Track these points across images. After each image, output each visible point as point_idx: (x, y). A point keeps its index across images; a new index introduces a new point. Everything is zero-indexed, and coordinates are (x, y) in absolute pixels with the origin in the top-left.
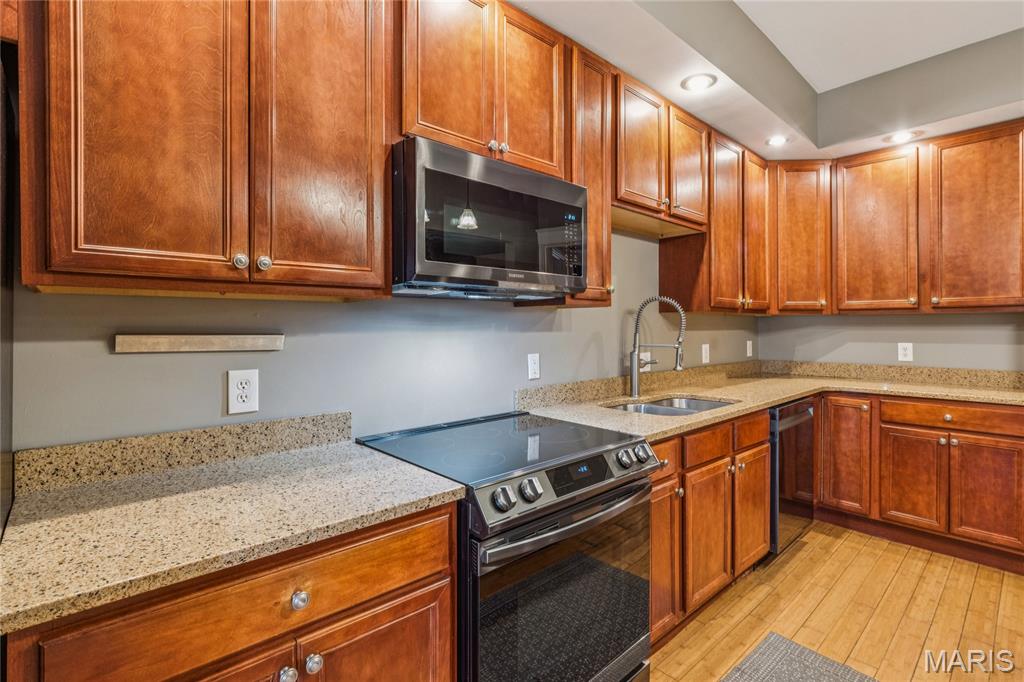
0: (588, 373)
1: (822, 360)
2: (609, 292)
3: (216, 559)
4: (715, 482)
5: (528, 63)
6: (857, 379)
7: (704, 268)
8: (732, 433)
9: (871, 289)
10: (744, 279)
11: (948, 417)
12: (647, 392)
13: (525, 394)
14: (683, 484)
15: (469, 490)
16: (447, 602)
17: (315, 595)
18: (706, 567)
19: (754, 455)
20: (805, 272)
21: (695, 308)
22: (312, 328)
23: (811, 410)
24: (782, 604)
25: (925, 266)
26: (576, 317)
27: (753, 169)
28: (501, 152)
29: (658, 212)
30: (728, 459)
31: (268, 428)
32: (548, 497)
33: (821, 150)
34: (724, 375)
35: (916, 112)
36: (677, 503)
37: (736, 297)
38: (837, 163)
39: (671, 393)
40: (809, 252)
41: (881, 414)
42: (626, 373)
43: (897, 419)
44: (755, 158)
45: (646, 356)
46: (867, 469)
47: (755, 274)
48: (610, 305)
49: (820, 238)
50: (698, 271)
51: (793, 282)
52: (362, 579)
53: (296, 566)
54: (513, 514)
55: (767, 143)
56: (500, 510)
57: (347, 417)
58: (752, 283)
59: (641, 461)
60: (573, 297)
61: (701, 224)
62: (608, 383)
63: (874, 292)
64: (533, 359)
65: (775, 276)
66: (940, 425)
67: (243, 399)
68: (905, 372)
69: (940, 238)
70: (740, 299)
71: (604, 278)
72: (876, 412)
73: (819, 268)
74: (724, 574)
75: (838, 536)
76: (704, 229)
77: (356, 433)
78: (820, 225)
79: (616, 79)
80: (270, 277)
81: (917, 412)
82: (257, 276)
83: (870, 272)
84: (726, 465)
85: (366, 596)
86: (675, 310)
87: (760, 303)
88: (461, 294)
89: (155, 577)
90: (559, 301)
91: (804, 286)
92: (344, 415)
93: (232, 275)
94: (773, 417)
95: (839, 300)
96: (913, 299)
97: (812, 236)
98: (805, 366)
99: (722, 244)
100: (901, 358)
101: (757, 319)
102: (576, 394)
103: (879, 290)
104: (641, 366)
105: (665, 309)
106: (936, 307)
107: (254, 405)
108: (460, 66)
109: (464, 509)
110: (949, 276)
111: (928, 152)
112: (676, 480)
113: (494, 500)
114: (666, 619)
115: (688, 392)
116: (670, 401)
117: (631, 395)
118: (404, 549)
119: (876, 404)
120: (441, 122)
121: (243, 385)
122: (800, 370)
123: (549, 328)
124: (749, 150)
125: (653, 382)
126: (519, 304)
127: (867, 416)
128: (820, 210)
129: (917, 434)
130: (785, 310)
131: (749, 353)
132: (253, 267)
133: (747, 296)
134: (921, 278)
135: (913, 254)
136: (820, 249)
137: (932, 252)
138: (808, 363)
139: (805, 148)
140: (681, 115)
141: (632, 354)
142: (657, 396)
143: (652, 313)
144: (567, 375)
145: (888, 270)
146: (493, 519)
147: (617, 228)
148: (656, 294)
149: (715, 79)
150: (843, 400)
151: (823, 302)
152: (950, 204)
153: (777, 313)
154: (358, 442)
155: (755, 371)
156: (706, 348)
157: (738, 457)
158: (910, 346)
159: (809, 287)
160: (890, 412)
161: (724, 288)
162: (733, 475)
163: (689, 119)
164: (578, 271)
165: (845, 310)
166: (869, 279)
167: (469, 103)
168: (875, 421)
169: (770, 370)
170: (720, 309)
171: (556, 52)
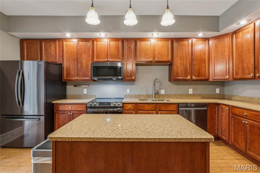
2: (133, 79)
5: (114, 46)
7: (172, 71)
9: (241, 72)
10: (192, 72)
11: (245, 114)
13: (126, 95)
14: (137, 112)
19: (167, 113)
25: (256, 64)
28: (108, 60)
30: (154, 111)
33: (220, 32)
38: (233, 33)
44: (199, 40)
47: (199, 70)
52: (76, 108)
59: (118, 105)
61: (169, 62)
62: (148, 95)
63: (242, 73)
64: (128, 90)
67: (85, 92)
70: (189, 77)
71: (132, 76)
72: (230, 111)
76: (171, 62)
79: (136, 40)
81: (239, 112)
83: (241, 67)
87: (201, 78)
92: (95, 95)
96: (252, 75)
99: (179, 65)
102: (138, 96)
108: (102, 51)
113: (89, 104)
117: (153, 98)
119: (230, 108)
120: (99, 59)
124: (196, 38)
127: (228, 112)
129: (239, 119)
131: (217, 92)
135: (252, 59)
137: (258, 59)
138: (236, 96)
141: (153, 90)
145: (246, 66)
150: (223, 106)
154: (96, 98)
156: (191, 90)
157: (159, 112)
160: (234, 111)
161: (180, 75)
163: (160, 40)
164: (121, 76)
165: (235, 79)
166: (241, 69)
167: (103, 55)
168: (231, 115)
169: (227, 98)
170: (176, 80)
171: (120, 42)
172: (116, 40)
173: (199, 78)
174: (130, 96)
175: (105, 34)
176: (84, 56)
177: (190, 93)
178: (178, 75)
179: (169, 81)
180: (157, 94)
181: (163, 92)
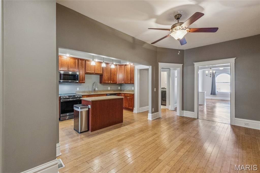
7: (103, 78)
9: (127, 81)
15: (60, 96)
21: (102, 83)
32: (68, 97)
38: (125, 65)
47: (113, 79)
56: (63, 97)
59: (80, 96)
61: (101, 74)
71: (83, 80)
79: (85, 61)
81: (127, 95)
83: (127, 79)
91: (121, 80)
96: (130, 82)
99: (105, 76)
100: (133, 89)
110: (132, 80)
117: (93, 93)
123: (80, 85)
133: (111, 81)
135: (130, 77)
150: (122, 94)
155: (120, 91)
164: (78, 80)
165: (125, 83)
168: (124, 96)
169: (123, 91)
170: (104, 83)
171: (76, 60)
172: (75, 59)
173: (114, 82)
174: (79, 92)
177: (109, 89)
178: (105, 81)
179: (100, 83)
180: (95, 90)
181: (96, 89)
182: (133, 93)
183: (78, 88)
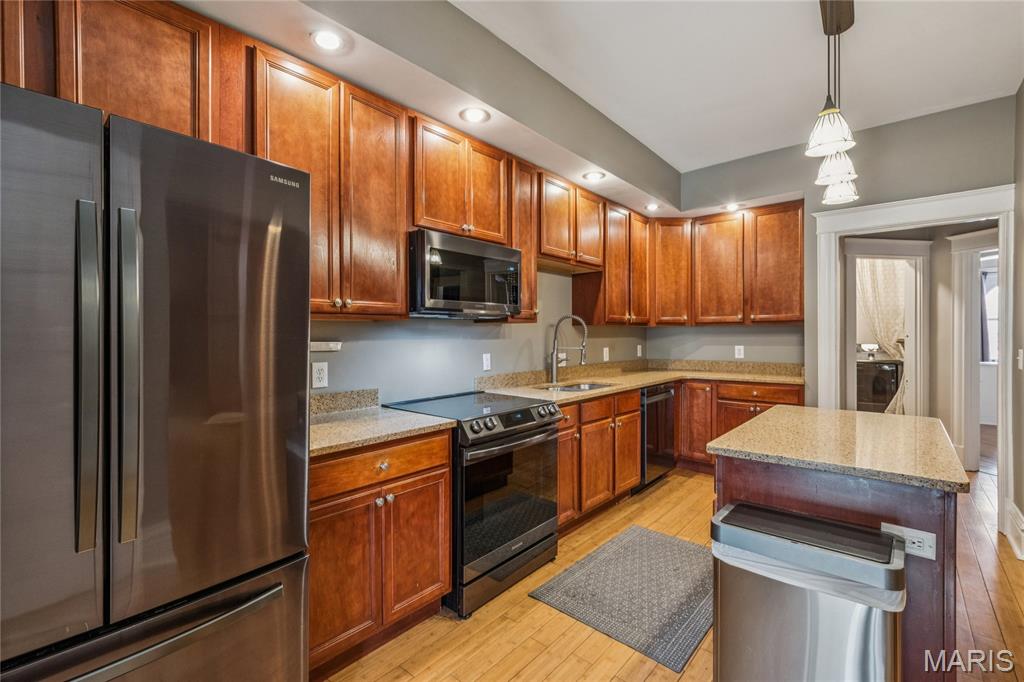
0: (523, 366)
1: (688, 358)
2: (535, 314)
3: (353, 443)
4: (602, 432)
5: (485, 175)
6: (710, 371)
7: (601, 295)
8: (613, 403)
9: (715, 309)
10: (631, 301)
11: (755, 393)
12: (563, 380)
13: (481, 380)
14: (579, 431)
15: (459, 422)
16: (448, 480)
17: (390, 465)
18: (595, 486)
19: (628, 418)
20: (673, 296)
21: (595, 322)
22: (357, 338)
23: (672, 391)
24: (645, 512)
25: (747, 294)
26: (514, 329)
27: (637, 224)
28: (469, 230)
29: (570, 260)
30: (610, 420)
31: (334, 396)
32: (500, 428)
33: (683, 213)
34: (619, 370)
35: (741, 191)
36: (575, 443)
37: (625, 315)
38: (695, 220)
39: (579, 381)
40: (676, 282)
41: (718, 394)
42: (548, 368)
43: (727, 396)
44: (638, 217)
45: (562, 356)
46: (709, 430)
47: (639, 299)
48: (536, 322)
49: (684, 274)
50: (597, 297)
51: (666, 303)
52: (409, 462)
53: (382, 451)
54: (482, 434)
55: (646, 208)
56: (475, 432)
57: (376, 392)
58: (636, 305)
59: (551, 414)
60: (512, 317)
61: (598, 266)
62: (535, 373)
63: (718, 311)
64: (486, 358)
65: (653, 299)
66: (750, 399)
67: (320, 379)
68: (739, 366)
69: (756, 275)
70: (627, 316)
71: (532, 304)
72: (715, 393)
73: (683, 294)
74: (607, 492)
75: (691, 477)
76: (600, 269)
77: (380, 402)
78: (684, 263)
79: (540, 176)
80: (350, 310)
81: (738, 391)
82: (344, 310)
83: (715, 297)
84: (609, 423)
85: (412, 471)
86: (580, 324)
87: (641, 318)
88: (446, 317)
89: (332, 447)
90: (504, 320)
91: (673, 307)
92: (374, 391)
93: (333, 309)
94: (643, 394)
95: (696, 316)
96: (740, 316)
97: (678, 273)
98: (677, 363)
99: (613, 279)
100: (737, 356)
101: (642, 329)
102: (514, 380)
103: (720, 310)
104: (558, 363)
105: (575, 323)
106: (754, 321)
107: (325, 383)
108: (446, 182)
109: (456, 432)
110: (761, 301)
111: (749, 216)
112: (575, 429)
113: (472, 428)
114: (569, 513)
115: (590, 380)
116: (578, 385)
117: (552, 382)
118: (428, 450)
119: (714, 387)
120: (435, 216)
121: (320, 371)
122: (673, 366)
123: (497, 337)
124: (635, 212)
125: (568, 374)
126: (477, 321)
127: (709, 395)
128: (684, 254)
129: (739, 405)
130: (661, 323)
131: (639, 354)
132: (344, 305)
133: (632, 314)
134: (745, 302)
135: (740, 285)
136: (684, 281)
137: (751, 285)
139: (671, 211)
140: (584, 193)
141: (552, 354)
142: (569, 383)
143: (567, 326)
144: (509, 368)
145: (726, 297)
146: (471, 436)
147: (540, 268)
148: (570, 313)
149: (604, 175)
150: (695, 385)
151: (686, 318)
152: (762, 253)
153: (655, 325)
154: (383, 406)
155: (644, 366)
156: (606, 350)
157: (617, 419)
158: (742, 347)
159: (676, 307)
160: (723, 391)
161: (615, 309)
162: (614, 429)
163: (590, 196)
165: (700, 323)
166: (714, 302)
167: (451, 203)
168: (714, 398)
169: (654, 366)
170: (612, 323)
171: (502, 164)
174: (492, 380)
175: (486, 112)
176: (375, 183)
177: (606, 359)
182: (798, 380)
183: (489, 355)
